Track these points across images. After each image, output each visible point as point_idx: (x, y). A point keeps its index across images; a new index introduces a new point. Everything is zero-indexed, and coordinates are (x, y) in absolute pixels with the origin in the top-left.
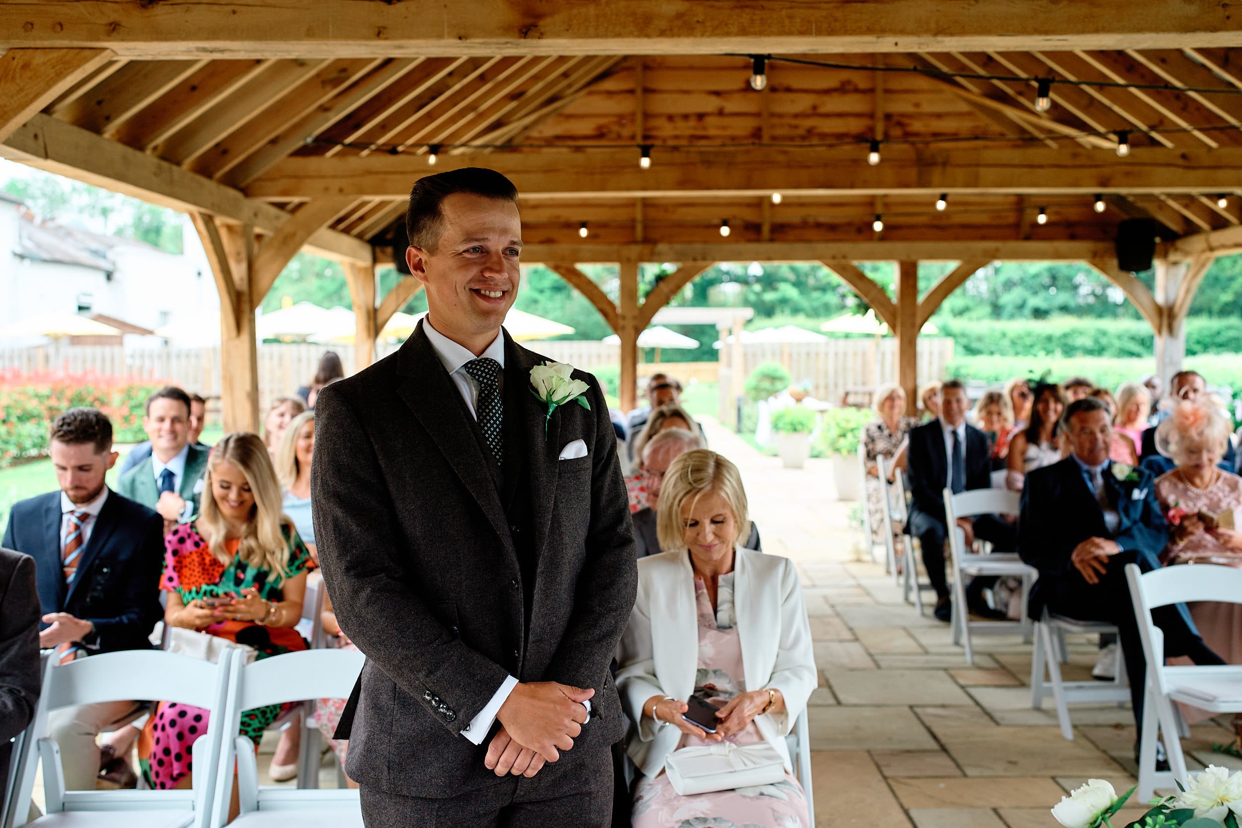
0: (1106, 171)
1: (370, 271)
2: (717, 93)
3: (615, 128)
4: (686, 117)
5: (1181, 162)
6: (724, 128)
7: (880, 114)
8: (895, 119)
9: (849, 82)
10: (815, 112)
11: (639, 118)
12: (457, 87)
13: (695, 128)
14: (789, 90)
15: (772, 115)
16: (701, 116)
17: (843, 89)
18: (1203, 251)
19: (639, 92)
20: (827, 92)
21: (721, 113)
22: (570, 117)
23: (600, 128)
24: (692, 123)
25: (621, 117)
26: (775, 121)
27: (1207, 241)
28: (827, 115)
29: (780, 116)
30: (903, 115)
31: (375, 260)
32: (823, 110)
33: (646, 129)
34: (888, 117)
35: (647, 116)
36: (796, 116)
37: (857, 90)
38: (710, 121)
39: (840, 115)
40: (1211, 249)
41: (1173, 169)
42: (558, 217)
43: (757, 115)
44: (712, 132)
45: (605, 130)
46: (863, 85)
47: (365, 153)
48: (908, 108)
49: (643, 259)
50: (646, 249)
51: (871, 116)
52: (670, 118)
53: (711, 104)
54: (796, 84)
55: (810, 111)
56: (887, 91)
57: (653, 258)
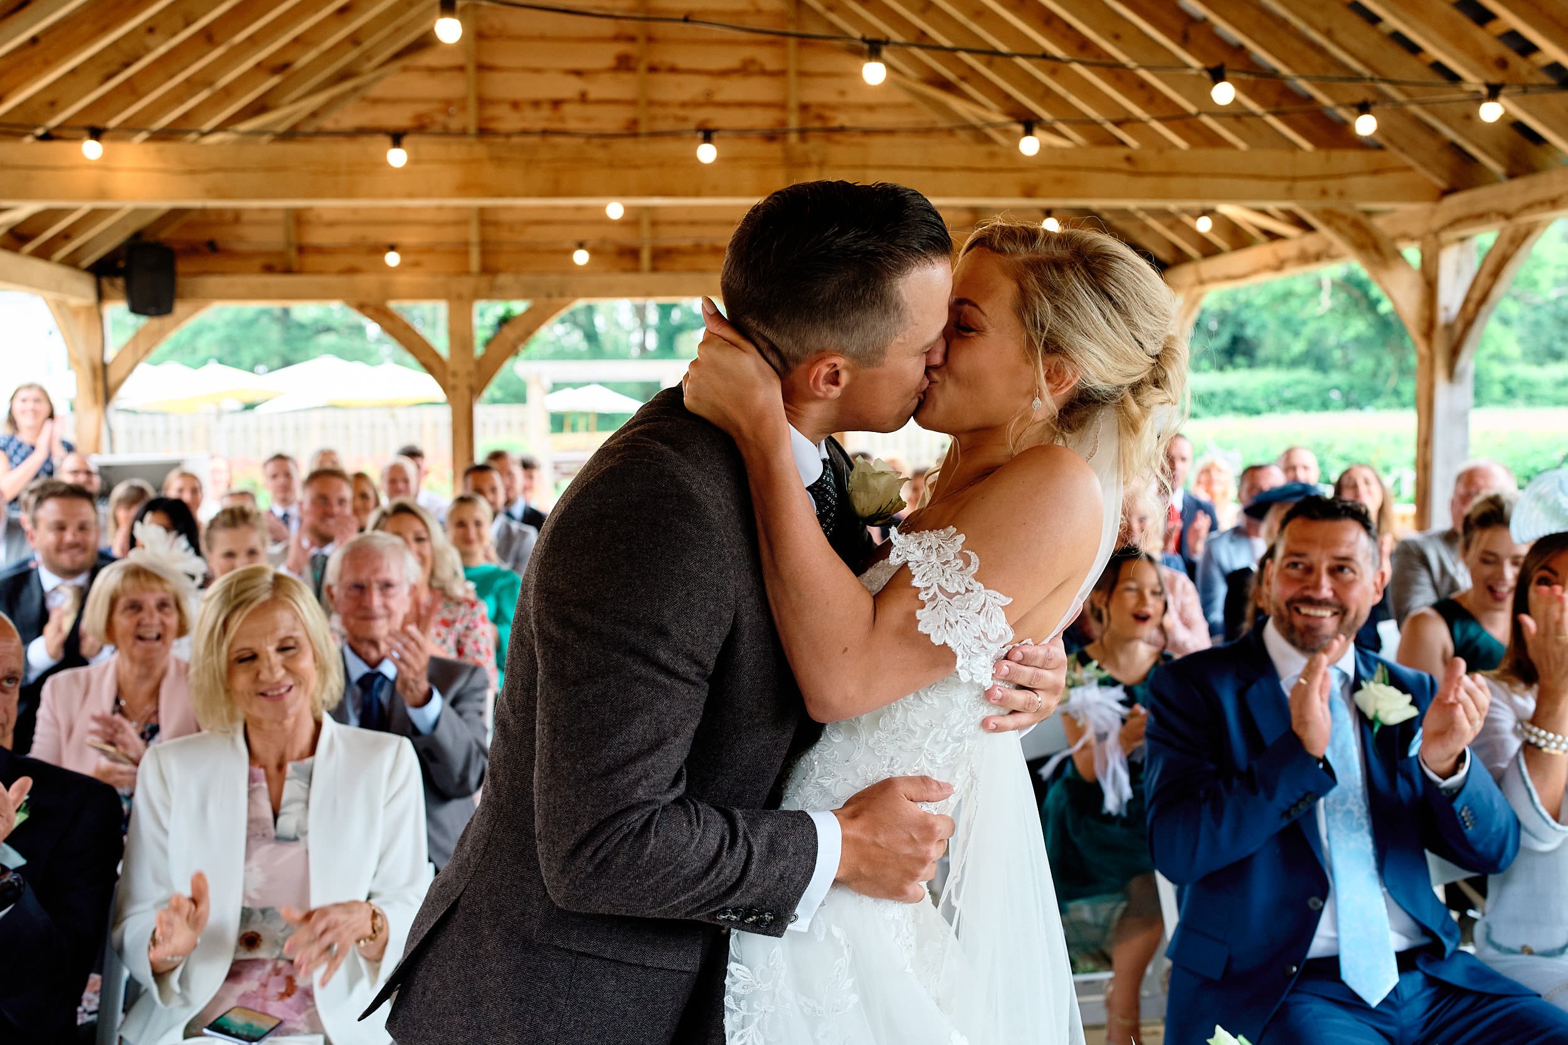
0: (1031, 177)
1: (95, 310)
2: (578, 73)
3: (440, 118)
4: (536, 104)
5: (1125, 166)
6: (588, 120)
7: (793, 104)
8: (814, 111)
9: (752, 61)
10: (708, 101)
11: (472, 105)
12: (162, 50)
13: (549, 120)
14: (673, 70)
15: (651, 103)
16: (556, 104)
17: (746, 70)
18: (1193, 285)
19: (471, 68)
20: (724, 73)
21: (583, 98)
22: (376, 101)
23: (419, 117)
24: (546, 111)
25: (448, 102)
26: (657, 111)
27: (1197, 272)
28: (724, 105)
29: (663, 104)
30: (824, 106)
31: (101, 296)
32: (719, 97)
33: (481, 119)
34: (804, 108)
35: (483, 102)
36: (684, 105)
37: (763, 72)
38: (568, 109)
39: (742, 105)
40: (1201, 282)
41: (1114, 175)
42: (364, 238)
43: (632, 103)
44: (572, 125)
45: (426, 121)
46: (771, 64)
47: (29, 139)
48: (831, 98)
49: (477, 295)
50: (484, 281)
51: (782, 106)
52: (515, 105)
53: (569, 87)
54: (682, 62)
55: (702, 99)
56: (802, 74)
57: (493, 293)
